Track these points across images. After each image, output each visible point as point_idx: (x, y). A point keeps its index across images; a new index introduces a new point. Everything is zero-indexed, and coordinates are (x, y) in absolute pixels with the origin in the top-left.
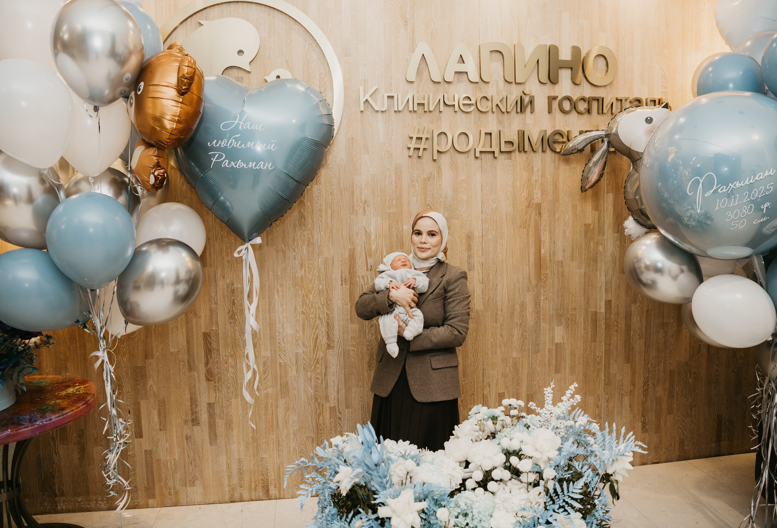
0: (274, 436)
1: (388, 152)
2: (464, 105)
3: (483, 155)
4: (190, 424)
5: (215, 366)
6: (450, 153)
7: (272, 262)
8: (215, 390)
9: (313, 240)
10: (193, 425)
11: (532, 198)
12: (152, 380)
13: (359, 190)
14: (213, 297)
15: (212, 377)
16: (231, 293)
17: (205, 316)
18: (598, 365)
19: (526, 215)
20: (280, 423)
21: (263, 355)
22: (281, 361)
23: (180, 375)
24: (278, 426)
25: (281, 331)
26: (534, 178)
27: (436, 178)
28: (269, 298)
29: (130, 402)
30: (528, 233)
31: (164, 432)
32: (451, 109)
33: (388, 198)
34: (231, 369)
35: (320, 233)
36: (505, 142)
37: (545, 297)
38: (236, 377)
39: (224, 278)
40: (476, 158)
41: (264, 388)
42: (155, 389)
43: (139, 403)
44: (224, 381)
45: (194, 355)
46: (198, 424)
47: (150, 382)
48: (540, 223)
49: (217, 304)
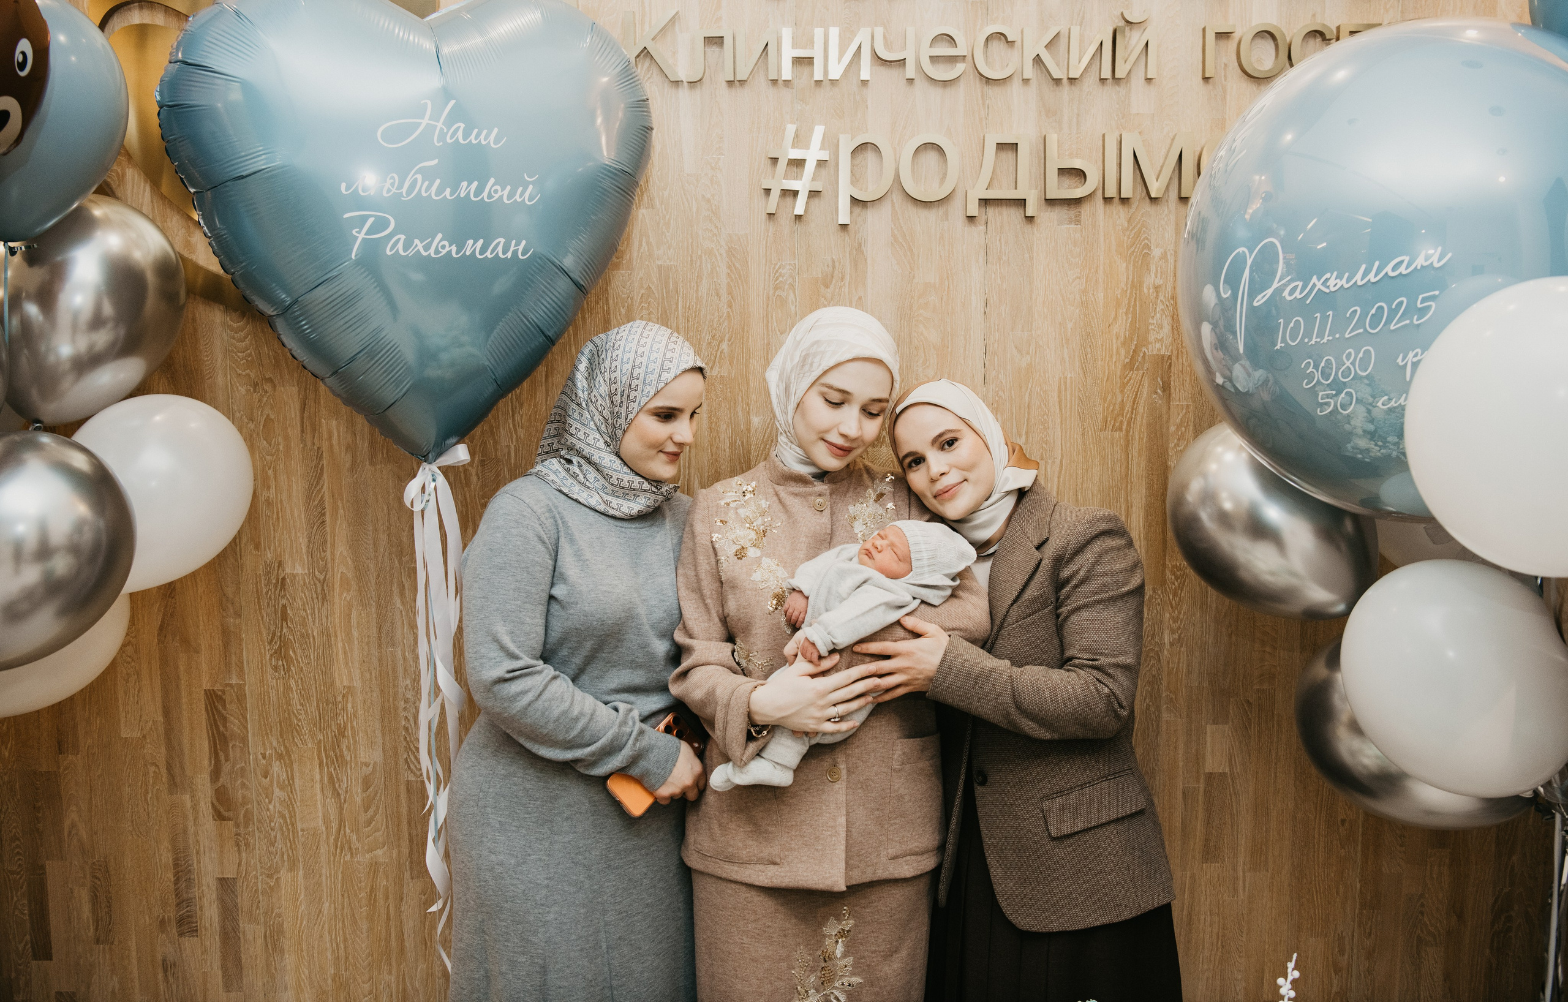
0: (393, 978)
1: (709, 201)
2: (934, 59)
3: (992, 212)
4: (174, 931)
5: (236, 781)
6: (893, 205)
7: (385, 507)
8: (238, 845)
9: (496, 450)
10: (181, 935)
11: (1143, 342)
12: (74, 808)
13: (623, 311)
14: (231, 596)
15: (229, 810)
16: (276, 587)
17: (210, 645)
18: (1343, 847)
19: (1122, 392)
20: (407, 944)
21: (363, 760)
22: (412, 778)
23: (146, 800)
24: (402, 949)
25: (410, 695)
26: (1151, 279)
27: (847, 277)
28: (379, 604)
29: (20, 865)
30: (1127, 447)
31: (107, 947)
32: (893, 73)
33: (708, 337)
34: (277, 792)
35: (516, 430)
36: (1062, 171)
37: (1176, 636)
38: (292, 815)
39: (257, 547)
40: (971, 219)
41: (366, 847)
42: (84, 834)
43: (43, 867)
44: (259, 821)
45: (182, 750)
46: (194, 931)
47: (72, 816)
48: (1165, 417)
49: (239, 616)
